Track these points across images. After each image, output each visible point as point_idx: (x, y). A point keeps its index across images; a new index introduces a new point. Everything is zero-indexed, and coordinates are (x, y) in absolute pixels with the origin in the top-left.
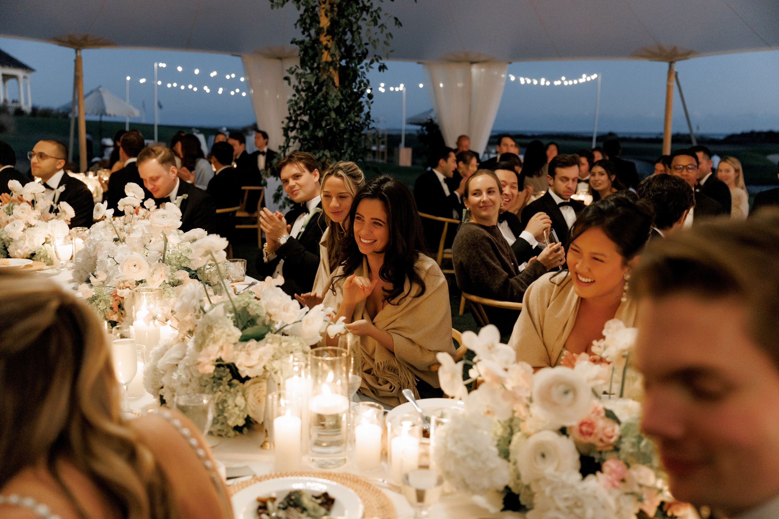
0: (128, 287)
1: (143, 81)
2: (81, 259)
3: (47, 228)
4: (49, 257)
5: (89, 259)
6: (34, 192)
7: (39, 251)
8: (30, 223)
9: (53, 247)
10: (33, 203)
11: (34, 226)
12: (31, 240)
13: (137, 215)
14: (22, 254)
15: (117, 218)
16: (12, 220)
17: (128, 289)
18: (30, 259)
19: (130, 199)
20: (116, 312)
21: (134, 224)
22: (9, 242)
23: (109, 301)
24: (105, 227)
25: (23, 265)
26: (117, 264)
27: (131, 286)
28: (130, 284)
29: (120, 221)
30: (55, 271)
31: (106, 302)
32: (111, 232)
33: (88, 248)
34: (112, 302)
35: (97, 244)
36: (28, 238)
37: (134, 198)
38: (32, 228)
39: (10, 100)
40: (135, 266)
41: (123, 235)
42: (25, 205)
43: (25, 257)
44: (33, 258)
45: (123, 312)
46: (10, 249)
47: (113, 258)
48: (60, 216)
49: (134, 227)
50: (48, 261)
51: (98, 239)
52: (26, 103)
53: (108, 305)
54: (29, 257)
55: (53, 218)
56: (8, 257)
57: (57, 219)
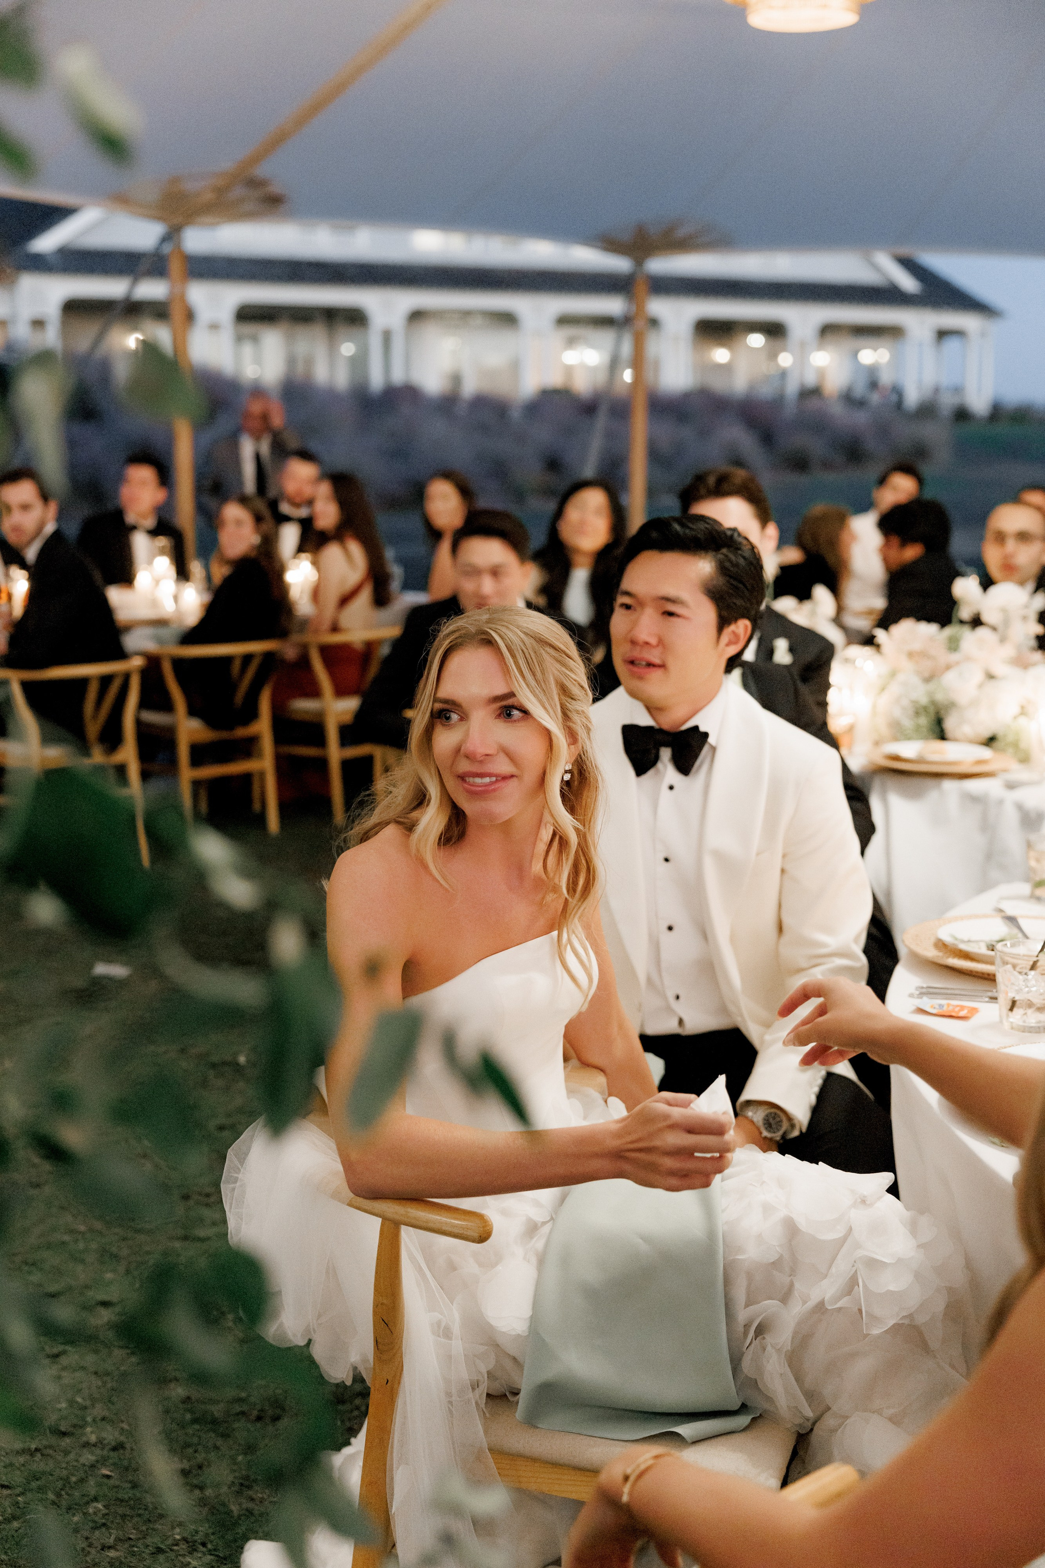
3: (1024, 682)
4: (1023, 745)
6: (1007, 606)
7: (1006, 731)
8: (993, 671)
9: (1035, 723)
11: (1000, 678)
12: (992, 707)
14: (970, 733)
16: (958, 663)
18: (987, 746)
22: (947, 708)
38: (994, 682)
39: (945, 385)
52: (979, 390)
55: (1036, 664)
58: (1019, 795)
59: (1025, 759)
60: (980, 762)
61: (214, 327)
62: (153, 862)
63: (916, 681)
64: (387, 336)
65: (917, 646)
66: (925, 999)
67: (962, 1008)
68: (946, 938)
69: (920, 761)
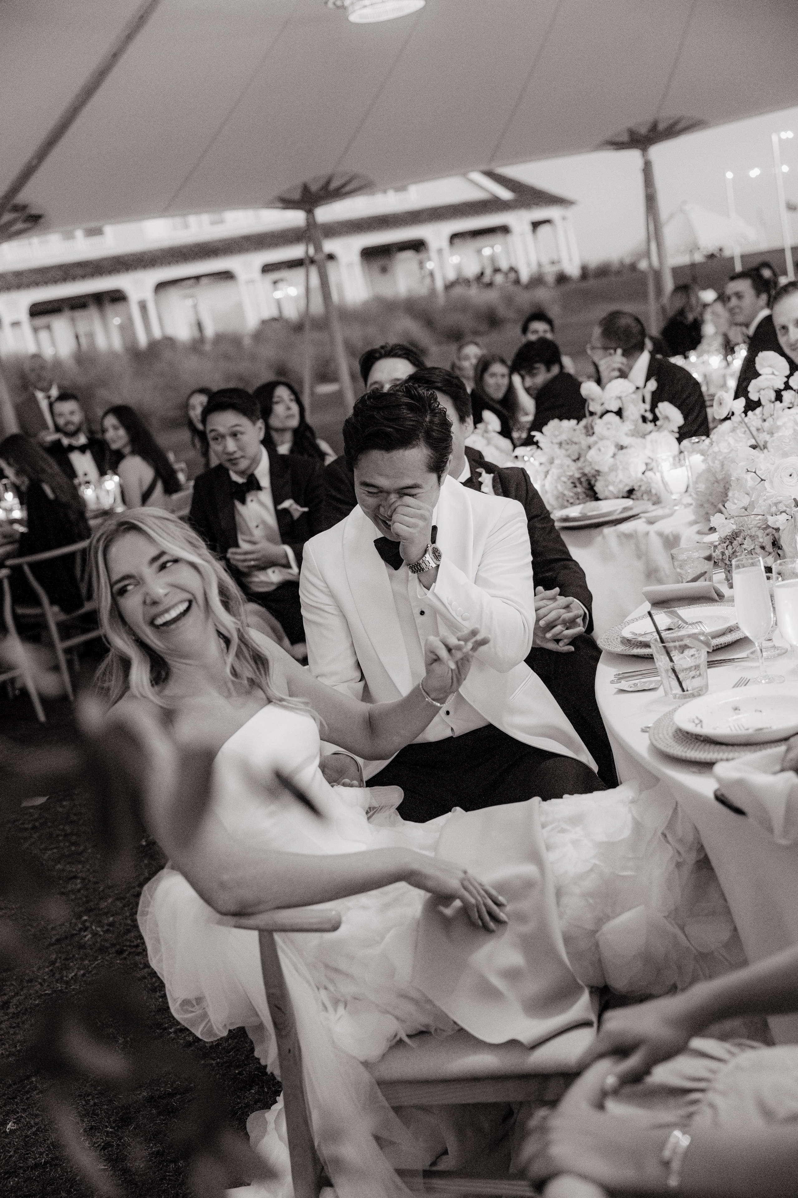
0: (784, 512)
1: (755, 173)
2: (703, 486)
3: (645, 447)
4: (654, 491)
5: (716, 484)
6: (619, 395)
7: (639, 484)
8: (622, 443)
9: (658, 474)
10: (619, 413)
11: (626, 447)
12: (626, 469)
13: (781, 402)
14: (615, 492)
15: (750, 413)
16: (596, 443)
17: (784, 514)
18: (628, 497)
19: (766, 379)
20: (770, 553)
21: (778, 418)
22: (594, 476)
23: (758, 537)
24: (733, 430)
25: (620, 508)
26: (762, 480)
27: (788, 509)
28: (787, 507)
29: (755, 417)
30: (667, 511)
31: (753, 537)
32: (743, 436)
33: (713, 467)
34: (762, 537)
35: (725, 458)
36: (621, 467)
37: (773, 376)
38: (624, 451)
39: (545, 260)
40: (791, 475)
41: (763, 437)
42: (611, 418)
43: (621, 495)
44: (632, 496)
45: (780, 552)
46: (599, 487)
47: (755, 472)
48: (661, 427)
49: (779, 423)
50: (654, 499)
51: (726, 451)
52: (571, 260)
53: (756, 543)
54: (625, 495)
55: (651, 432)
56: (597, 499)
57: (657, 431)
58: (657, 526)
59: (657, 502)
60: (625, 509)
61: (16, 324)
62: (47, 715)
63: (568, 462)
64: (143, 307)
65: (564, 437)
66: (623, 682)
67: (651, 682)
68: (629, 636)
69: (585, 517)
